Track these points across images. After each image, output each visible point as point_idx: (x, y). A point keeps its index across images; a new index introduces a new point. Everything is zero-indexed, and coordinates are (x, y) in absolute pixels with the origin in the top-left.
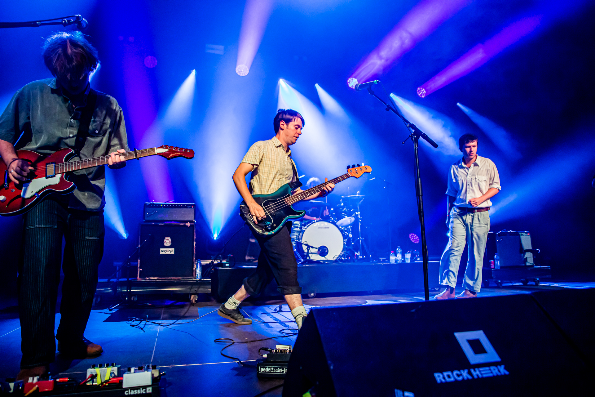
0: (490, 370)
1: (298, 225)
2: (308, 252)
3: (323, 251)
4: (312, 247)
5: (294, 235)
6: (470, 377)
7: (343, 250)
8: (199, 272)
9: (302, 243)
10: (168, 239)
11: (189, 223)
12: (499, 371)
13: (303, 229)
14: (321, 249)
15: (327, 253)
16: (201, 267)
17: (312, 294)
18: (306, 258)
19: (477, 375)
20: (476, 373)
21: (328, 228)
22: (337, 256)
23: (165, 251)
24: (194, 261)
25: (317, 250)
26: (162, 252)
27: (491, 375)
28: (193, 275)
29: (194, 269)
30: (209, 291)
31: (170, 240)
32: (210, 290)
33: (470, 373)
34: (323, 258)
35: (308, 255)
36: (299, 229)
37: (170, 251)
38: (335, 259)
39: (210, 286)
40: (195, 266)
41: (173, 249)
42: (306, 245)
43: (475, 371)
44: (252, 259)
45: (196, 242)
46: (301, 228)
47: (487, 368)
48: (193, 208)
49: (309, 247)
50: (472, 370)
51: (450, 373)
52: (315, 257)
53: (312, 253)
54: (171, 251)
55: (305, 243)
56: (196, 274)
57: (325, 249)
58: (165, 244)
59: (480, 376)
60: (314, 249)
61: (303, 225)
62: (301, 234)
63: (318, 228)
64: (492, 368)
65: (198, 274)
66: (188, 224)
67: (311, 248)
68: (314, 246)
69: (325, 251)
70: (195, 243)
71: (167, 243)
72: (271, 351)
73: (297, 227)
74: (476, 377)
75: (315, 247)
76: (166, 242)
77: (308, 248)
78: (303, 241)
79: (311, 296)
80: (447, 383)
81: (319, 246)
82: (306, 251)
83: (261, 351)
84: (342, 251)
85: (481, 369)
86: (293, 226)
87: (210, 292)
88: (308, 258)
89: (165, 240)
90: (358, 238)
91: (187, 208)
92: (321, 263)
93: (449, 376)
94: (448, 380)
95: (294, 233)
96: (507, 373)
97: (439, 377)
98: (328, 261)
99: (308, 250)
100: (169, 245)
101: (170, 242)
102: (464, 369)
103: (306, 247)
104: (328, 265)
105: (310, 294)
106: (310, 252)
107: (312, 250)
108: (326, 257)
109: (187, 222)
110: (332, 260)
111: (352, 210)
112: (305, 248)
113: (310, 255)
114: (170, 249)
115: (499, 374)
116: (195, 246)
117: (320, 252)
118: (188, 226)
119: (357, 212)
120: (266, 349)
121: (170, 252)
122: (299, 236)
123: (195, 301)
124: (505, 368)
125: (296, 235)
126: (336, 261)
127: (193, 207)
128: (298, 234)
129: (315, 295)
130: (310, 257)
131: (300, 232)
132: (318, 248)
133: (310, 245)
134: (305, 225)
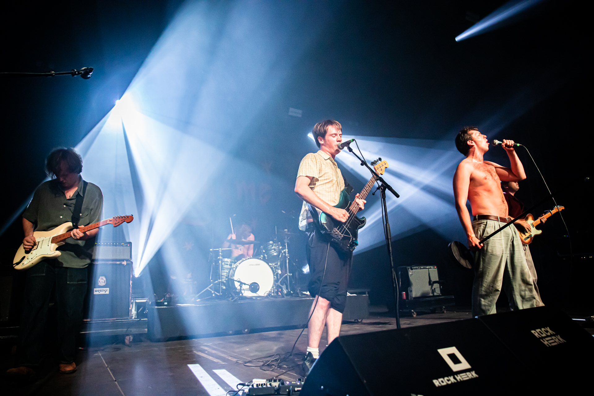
0: (466, 375)
2: (241, 289)
3: (254, 287)
4: (245, 284)
5: (225, 272)
6: (455, 381)
7: (273, 286)
8: (134, 312)
9: (235, 279)
10: (103, 279)
11: (125, 261)
12: (472, 375)
13: (232, 266)
14: (252, 285)
15: (258, 289)
16: (136, 307)
17: (246, 330)
18: (239, 294)
19: (460, 379)
20: (459, 378)
21: (259, 265)
22: (268, 292)
23: (99, 291)
24: (130, 300)
25: (248, 287)
26: (96, 292)
27: (468, 378)
28: (128, 315)
29: (130, 309)
30: (146, 331)
31: (105, 279)
32: (146, 330)
33: (455, 378)
34: (254, 295)
35: (240, 292)
36: (229, 267)
37: (104, 290)
38: (266, 295)
39: (146, 326)
40: (131, 306)
41: (108, 289)
42: (239, 282)
43: (457, 376)
47: (464, 374)
49: (241, 283)
50: (456, 376)
51: (442, 379)
52: (248, 294)
53: (244, 290)
54: (107, 291)
55: (239, 280)
56: (131, 314)
57: (257, 286)
58: (100, 284)
59: (462, 380)
60: (247, 285)
61: (232, 262)
62: (232, 271)
63: (250, 265)
64: (468, 373)
65: (133, 314)
66: (125, 263)
67: (243, 285)
68: (246, 283)
70: (131, 282)
71: (102, 282)
73: (227, 264)
74: (459, 380)
75: (247, 284)
76: (100, 282)
77: (241, 285)
80: (442, 387)
81: (251, 283)
84: (272, 288)
85: (461, 375)
86: (223, 263)
87: (147, 332)
88: (241, 295)
89: (99, 280)
90: (286, 274)
91: (123, 246)
92: (253, 299)
93: (442, 382)
94: (443, 384)
95: (224, 270)
96: (477, 376)
97: (436, 383)
98: (259, 297)
99: (241, 287)
100: (103, 284)
101: (104, 281)
102: (450, 376)
103: (239, 284)
104: (260, 301)
105: (244, 331)
106: (242, 289)
107: (244, 287)
108: (257, 293)
109: (123, 260)
110: (263, 296)
112: (237, 285)
113: (243, 292)
114: (104, 289)
115: (473, 377)
116: (131, 286)
117: (251, 288)
118: (124, 265)
119: (285, 249)
121: (104, 292)
122: (229, 273)
123: (130, 342)
124: (476, 373)
125: (227, 272)
126: (267, 297)
127: (128, 245)
128: (229, 271)
129: (248, 330)
130: (243, 293)
131: (230, 269)
132: (249, 284)
133: (243, 282)
134: (235, 263)
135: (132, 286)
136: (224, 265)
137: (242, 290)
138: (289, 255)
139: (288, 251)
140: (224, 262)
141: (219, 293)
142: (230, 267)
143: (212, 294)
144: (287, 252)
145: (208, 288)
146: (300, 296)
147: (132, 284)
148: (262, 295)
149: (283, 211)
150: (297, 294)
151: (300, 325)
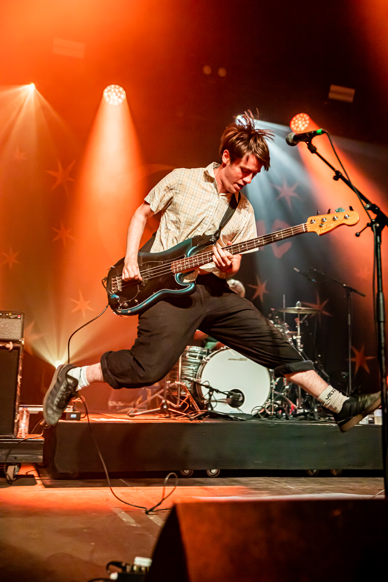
1: (197, 353)
2: (210, 399)
3: (235, 398)
4: (217, 391)
5: (189, 369)
7: (270, 398)
8: (24, 425)
9: (201, 383)
11: (11, 343)
13: (204, 360)
14: (232, 394)
15: (243, 401)
17: (214, 471)
18: (207, 409)
22: (259, 408)
24: (16, 407)
25: (225, 397)
28: (12, 432)
29: (16, 421)
30: (40, 459)
32: (41, 457)
34: (235, 410)
35: (209, 404)
36: (197, 360)
38: (254, 413)
39: (42, 451)
40: (18, 416)
42: (207, 387)
44: (118, 406)
45: (21, 375)
46: (201, 358)
48: (20, 319)
49: (212, 390)
52: (222, 408)
53: (216, 401)
55: (206, 384)
56: (18, 431)
57: (239, 396)
60: (221, 394)
61: (204, 353)
62: (201, 367)
63: (229, 359)
65: (22, 430)
66: (10, 346)
67: (214, 392)
68: (220, 390)
69: (238, 399)
70: (19, 377)
72: (124, 568)
73: (195, 357)
75: (222, 391)
77: (211, 393)
78: (202, 381)
79: (211, 474)
81: (229, 390)
82: (207, 397)
83: (111, 567)
84: (268, 401)
86: (188, 354)
87: (41, 461)
88: (210, 409)
91: (10, 318)
95: (189, 365)
98: (243, 415)
99: (210, 396)
103: (208, 390)
104: (243, 422)
105: (210, 471)
106: (213, 398)
107: (216, 396)
108: (239, 408)
109: (7, 341)
110: (250, 414)
111: (286, 332)
112: (205, 392)
113: (213, 404)
116: (19, 383)
117: (230, 400)
118: (8, 349)
119: (296, 335)
120: (118, 564)
122: (197, 372)
123: (15, 476)
125: (193, 369)
126: (256, 416)
127: (19, 317)
128: (196, 367)
129: (218, 472)
130: (213, 406)
131: (200, 364)
132: (227, 393)
133: (214, 387)
134: (208, 354)
135: (21, 385)
136: (188, 357)
137: (213, 401)
138: (302, 346)
139: (301, 339)
140: (189, 352)
141: (176, 403)
142: (199, 361)
143: (163, 404)
144: (299, 341)
145: (157, 394)
146: (317, 418)
147: (21, 381)
148: (247, 413)
149: (295, 269)
150: (312, 415)
151: (312, 471)
